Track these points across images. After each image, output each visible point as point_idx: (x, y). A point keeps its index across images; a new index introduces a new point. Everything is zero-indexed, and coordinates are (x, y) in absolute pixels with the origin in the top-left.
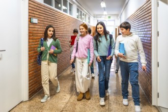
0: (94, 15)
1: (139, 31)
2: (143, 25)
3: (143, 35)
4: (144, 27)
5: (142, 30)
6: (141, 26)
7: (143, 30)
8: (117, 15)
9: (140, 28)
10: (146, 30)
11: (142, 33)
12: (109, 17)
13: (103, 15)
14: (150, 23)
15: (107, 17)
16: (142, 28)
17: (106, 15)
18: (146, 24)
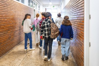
0: (43, 5)
1: (74, 15)
2: (77, 10)
3: (77, 18)
4: (77, 12)
5: (75, 14)
6: (75, 11)
7: (77, 14)
8: (59, 5)
9: (74, 13)
10: (79, 14)
11: (76, 16)
12: (53, 7)
13: (49, 5)
14: (83, 7)
15: (52, 6)
16: (76, 12)
17: (51, 5)
18: (79, 9)
